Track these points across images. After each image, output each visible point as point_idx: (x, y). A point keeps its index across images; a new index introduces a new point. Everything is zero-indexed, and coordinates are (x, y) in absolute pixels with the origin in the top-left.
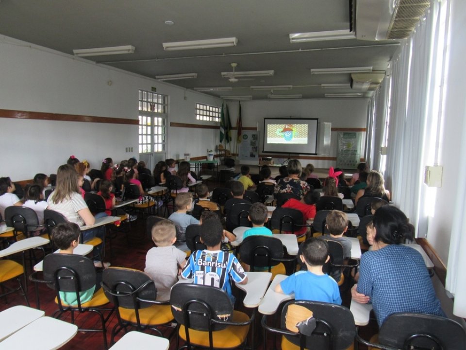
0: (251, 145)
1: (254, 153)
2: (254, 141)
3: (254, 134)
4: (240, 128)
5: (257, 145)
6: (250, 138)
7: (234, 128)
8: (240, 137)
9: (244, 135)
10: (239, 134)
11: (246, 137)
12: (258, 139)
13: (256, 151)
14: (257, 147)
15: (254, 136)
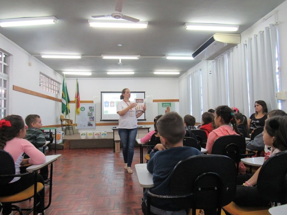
0: (88, 116)
1: (92, 123)
2: (91, 112)
3: (91, 106)
4: (78, 102)
5: (93, 115)
6: (87, 110)
7: (73, 102)
8: (78, 109)
9: (82, 108)
10: (78, 106)
11: (84, 109)
12: (95, 110)
13: (93, 120)
14: (93, 117)
15: (90, 108)
